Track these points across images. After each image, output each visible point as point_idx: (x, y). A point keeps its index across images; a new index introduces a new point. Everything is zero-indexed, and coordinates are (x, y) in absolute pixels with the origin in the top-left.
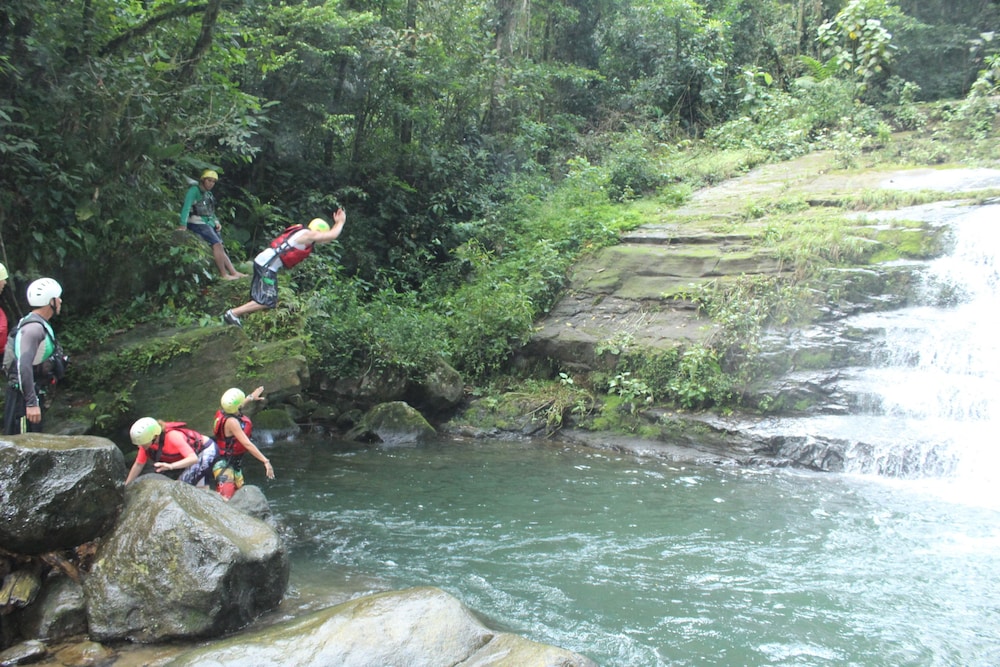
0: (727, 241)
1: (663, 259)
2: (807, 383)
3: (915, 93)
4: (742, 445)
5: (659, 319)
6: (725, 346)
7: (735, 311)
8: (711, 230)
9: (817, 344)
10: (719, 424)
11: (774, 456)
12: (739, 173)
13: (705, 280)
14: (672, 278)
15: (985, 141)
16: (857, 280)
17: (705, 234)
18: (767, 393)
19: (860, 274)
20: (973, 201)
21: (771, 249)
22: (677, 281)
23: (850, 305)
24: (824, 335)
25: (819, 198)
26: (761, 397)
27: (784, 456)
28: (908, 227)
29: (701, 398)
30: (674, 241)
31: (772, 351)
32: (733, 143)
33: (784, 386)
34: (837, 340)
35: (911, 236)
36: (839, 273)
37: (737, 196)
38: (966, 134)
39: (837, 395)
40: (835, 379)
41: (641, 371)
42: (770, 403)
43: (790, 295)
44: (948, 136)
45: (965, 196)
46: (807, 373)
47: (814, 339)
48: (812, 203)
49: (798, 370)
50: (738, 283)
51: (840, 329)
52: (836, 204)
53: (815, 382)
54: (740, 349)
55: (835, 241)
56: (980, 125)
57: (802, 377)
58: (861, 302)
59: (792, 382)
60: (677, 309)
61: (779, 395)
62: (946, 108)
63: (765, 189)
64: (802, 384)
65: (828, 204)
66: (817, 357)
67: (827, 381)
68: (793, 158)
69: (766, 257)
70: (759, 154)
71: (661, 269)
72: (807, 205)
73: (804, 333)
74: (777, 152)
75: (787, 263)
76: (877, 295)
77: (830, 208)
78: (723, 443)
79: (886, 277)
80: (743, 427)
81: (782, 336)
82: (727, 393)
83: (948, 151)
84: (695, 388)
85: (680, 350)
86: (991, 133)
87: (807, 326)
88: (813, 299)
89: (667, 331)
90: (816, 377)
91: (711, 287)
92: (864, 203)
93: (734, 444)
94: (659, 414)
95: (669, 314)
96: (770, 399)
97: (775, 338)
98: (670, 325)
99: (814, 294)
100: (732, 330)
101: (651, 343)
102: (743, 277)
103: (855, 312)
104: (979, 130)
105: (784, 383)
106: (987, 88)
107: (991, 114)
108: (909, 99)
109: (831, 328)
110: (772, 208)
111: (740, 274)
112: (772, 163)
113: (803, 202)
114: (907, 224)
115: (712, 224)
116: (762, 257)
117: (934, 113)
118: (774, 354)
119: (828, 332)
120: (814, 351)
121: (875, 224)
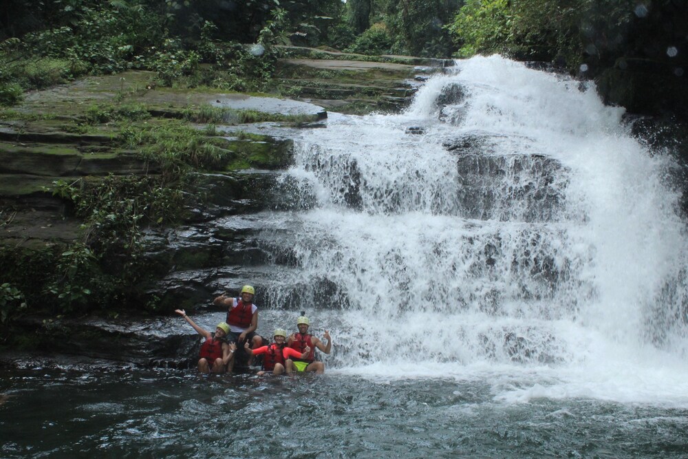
0: (83, 142)
1: (14, 156)
2: (191, 281)
3: (213, 30)
4: (139, 348)
5: (18, 219)
6: (105, 246)
7: (109, 210)
8: (63, 129)
9: (195, 244)
10: (111, 328)
11: (174, 355)
12: (65, 80)
13: (67, 179)
14: (28, 176)
15: (271, 80)
16: (220, 184)
17: (57, 133)
18: (154, 293)
19: (222, 179)
20: (294, 123)
21: (134, 151)
22: (34, 179)
23: (217, 208)
24: (199, 235)
25: (159, 109)
26: (149, 297)
27: (183, 355)
28: (254, 140)
29: (84, 301)
30: (24, 138)
31: (154, 251)
32: (54, 50)
33: (170, 285)
34: (211, 240)
35: (259, 148)
36: (202, 177)
37: (73, 101)
38: (255, 72)
39: (219, 292)
40: (216, 277)
41: (9, 275)
42: (158, 303)
43: (163, 196)
44: (242, 72)
45: (286, 119)
46: (189, 272)
47: (191, 239)
48: (155, 114)
49: (179, 270)
50: (107, 182)
51: (212, 230)
52: (179, 116)
53: (199, 280)
54: (123, 248)
55: (194, 147)
56: (266, 65)
57: (185, 277)
58: (226, 206)
59: (178, 281)
60: (37, 209)
61: (166, 294)
62: (238, 48)
63: (99, 97)
64: (187, 283)
65: (169, 115)
66: (196, 256)
67: (209, 279)
68: (114, 73)
69: (131, 158)
70: (82, 65)
71: (14, 165)
72: (148, 114)
73: (179, 233)
74: (99, 65)
75: (154, 166)
76: (238, 200)
77: (172, 119)
78: (117, 348)
79: (244, 183)
80: (137, 328)
81: (161, 236)
82: (112, 295)
83: (244, 84)
84: (76, 291)
85: (56, 250)
86: (274, 74)
87: (182, 227)
88: (183, 201)
89: (31, 231)
90: (197, 275)
91: (76, 185)
92: (204, 116)
93: (131, 347)
94: (37, 321)
95: (29, 214)
96: (157, 298)
97: (153, 238)
98: (34, 225)
99: (184, 196)
100: (109, 229)
101: (19, 244)
102: (111, 177)
103: (222, 214)
104: (265, 70)
105: (168, 282)
106: (270, 36)
107: (273, 58)
108: (208, 35)
109: (205, 229)
110: (117, 115)
111: (107, 175)
112: (95, 75)
113: (145, 111)
114: (253, 137)
115: (62, 124)
116: (127, 158)
117: (229, 51)
118: (156, 253)
119: (202, 233)
120: (193, 251)
121: (222, 135)
